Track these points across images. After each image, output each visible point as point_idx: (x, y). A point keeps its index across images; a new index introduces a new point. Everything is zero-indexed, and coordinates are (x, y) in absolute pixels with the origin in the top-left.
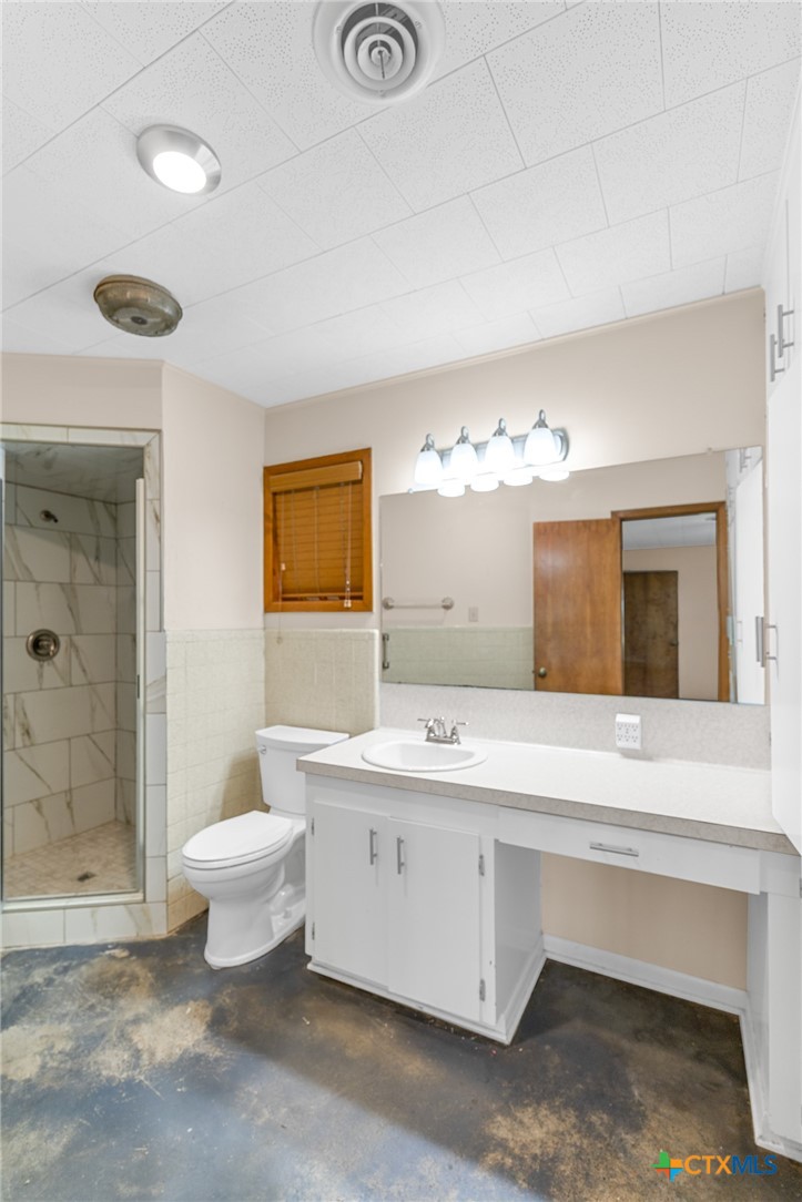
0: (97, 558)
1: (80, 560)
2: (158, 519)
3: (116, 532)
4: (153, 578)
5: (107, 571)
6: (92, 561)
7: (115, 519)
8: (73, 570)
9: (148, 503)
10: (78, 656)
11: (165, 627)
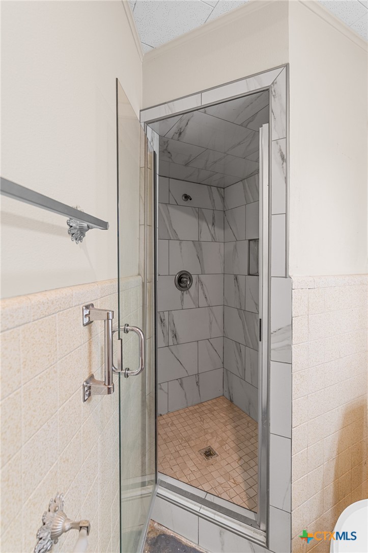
0: (213, 224)
1: (204, 225)
2: (284, 159)
3: (224, 206)
4: (277, 221)
5: (219, 233)
6: (210, 226)
7: (223, 198)
8: (200, 232)
9: (273, 144)
10: (202, 288)
11: (290, 274)
